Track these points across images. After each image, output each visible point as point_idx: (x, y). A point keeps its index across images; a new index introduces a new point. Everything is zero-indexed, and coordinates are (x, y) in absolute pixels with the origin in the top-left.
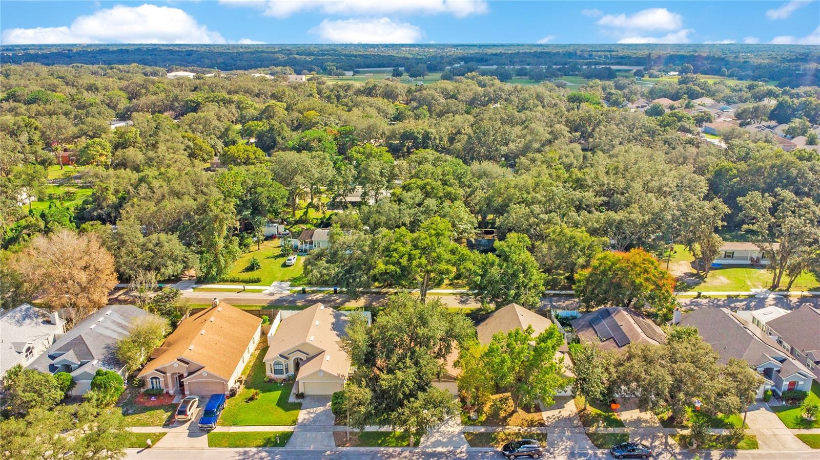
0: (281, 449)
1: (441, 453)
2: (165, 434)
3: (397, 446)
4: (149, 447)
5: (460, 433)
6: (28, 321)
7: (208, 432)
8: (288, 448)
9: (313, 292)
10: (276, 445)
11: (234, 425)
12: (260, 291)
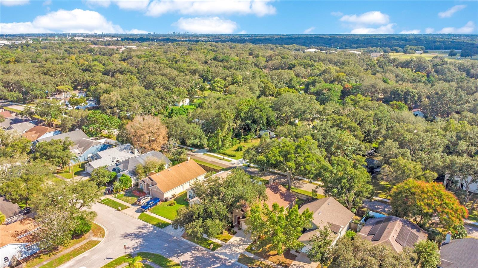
0: (160, 229)
1: (221, 259)
2: (129, 207)
3: (204, 247)
4: (120, 210)
5: (239, 253)
6: (125, 150)
7: (143, 212)
8: (163, 230)
9: (254, 167)
10: (159, 227)
11: (154, 213)
12: (229, 161)
